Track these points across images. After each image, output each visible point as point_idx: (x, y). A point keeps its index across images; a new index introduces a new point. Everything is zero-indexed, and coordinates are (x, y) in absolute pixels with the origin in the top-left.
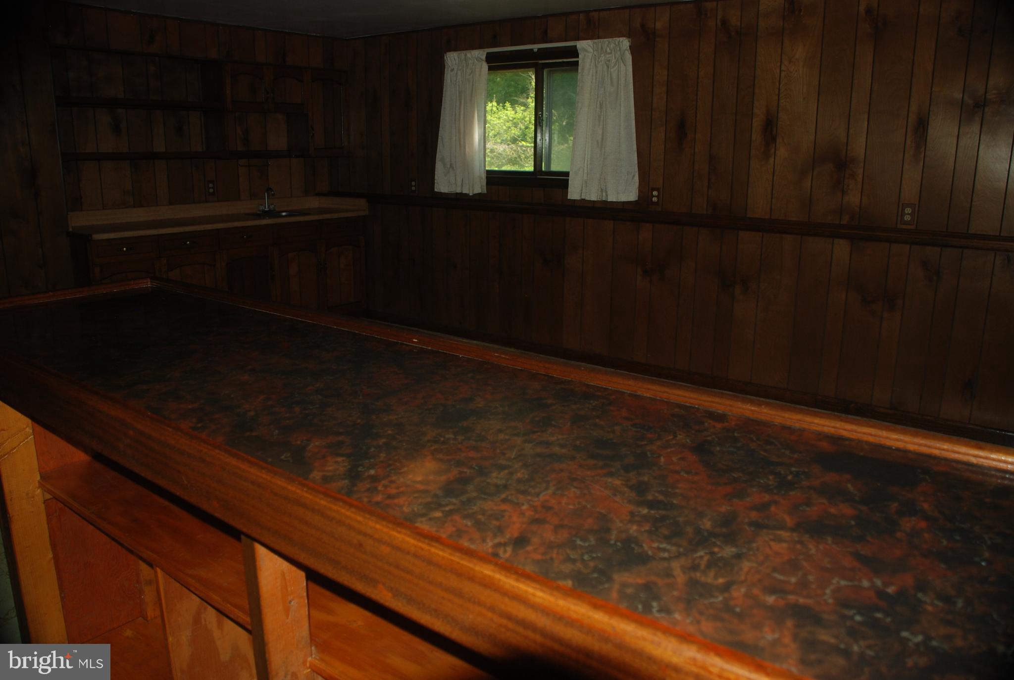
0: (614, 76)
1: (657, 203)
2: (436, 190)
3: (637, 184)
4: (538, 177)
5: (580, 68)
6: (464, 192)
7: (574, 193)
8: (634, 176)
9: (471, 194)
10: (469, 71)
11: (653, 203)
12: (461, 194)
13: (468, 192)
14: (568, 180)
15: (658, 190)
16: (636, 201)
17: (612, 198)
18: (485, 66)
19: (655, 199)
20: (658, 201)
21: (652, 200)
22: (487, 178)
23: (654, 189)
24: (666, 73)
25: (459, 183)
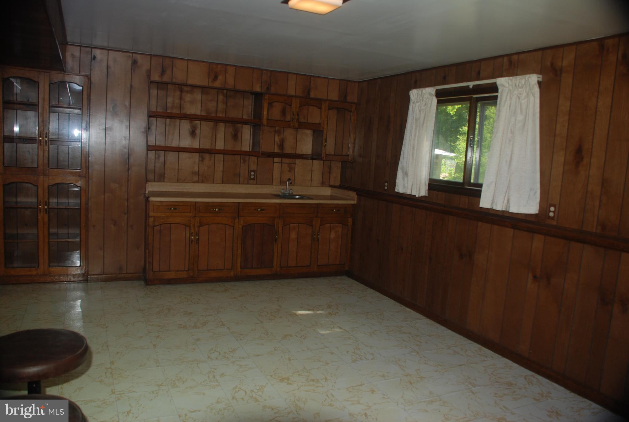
0: (524, 107)
1: (553, 218)
2: (396, 190)
3: (538, 200)
4: (466, 187)
5: (499, 100)
6: (412, 194)
7: (485, 202)
8: (536, 192)
9: (417, 196)
10: (424, 103)
11: (549, 217)
12: (411, 195)
13: (415, 194)
14: (481, 191)
15: (555, 206)
16: (536, 215)
17: (514, 209)
18: (435, 100)
19: (551, 214)
20: (554, 216)
21: (549, 215)
22: (429, 184)
23: (552, 205)
24: (568, 104)
25: (410, 187)
